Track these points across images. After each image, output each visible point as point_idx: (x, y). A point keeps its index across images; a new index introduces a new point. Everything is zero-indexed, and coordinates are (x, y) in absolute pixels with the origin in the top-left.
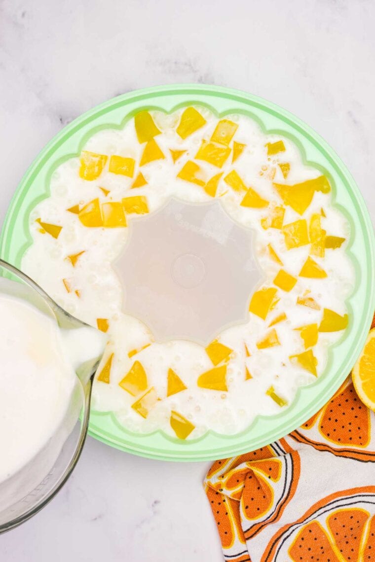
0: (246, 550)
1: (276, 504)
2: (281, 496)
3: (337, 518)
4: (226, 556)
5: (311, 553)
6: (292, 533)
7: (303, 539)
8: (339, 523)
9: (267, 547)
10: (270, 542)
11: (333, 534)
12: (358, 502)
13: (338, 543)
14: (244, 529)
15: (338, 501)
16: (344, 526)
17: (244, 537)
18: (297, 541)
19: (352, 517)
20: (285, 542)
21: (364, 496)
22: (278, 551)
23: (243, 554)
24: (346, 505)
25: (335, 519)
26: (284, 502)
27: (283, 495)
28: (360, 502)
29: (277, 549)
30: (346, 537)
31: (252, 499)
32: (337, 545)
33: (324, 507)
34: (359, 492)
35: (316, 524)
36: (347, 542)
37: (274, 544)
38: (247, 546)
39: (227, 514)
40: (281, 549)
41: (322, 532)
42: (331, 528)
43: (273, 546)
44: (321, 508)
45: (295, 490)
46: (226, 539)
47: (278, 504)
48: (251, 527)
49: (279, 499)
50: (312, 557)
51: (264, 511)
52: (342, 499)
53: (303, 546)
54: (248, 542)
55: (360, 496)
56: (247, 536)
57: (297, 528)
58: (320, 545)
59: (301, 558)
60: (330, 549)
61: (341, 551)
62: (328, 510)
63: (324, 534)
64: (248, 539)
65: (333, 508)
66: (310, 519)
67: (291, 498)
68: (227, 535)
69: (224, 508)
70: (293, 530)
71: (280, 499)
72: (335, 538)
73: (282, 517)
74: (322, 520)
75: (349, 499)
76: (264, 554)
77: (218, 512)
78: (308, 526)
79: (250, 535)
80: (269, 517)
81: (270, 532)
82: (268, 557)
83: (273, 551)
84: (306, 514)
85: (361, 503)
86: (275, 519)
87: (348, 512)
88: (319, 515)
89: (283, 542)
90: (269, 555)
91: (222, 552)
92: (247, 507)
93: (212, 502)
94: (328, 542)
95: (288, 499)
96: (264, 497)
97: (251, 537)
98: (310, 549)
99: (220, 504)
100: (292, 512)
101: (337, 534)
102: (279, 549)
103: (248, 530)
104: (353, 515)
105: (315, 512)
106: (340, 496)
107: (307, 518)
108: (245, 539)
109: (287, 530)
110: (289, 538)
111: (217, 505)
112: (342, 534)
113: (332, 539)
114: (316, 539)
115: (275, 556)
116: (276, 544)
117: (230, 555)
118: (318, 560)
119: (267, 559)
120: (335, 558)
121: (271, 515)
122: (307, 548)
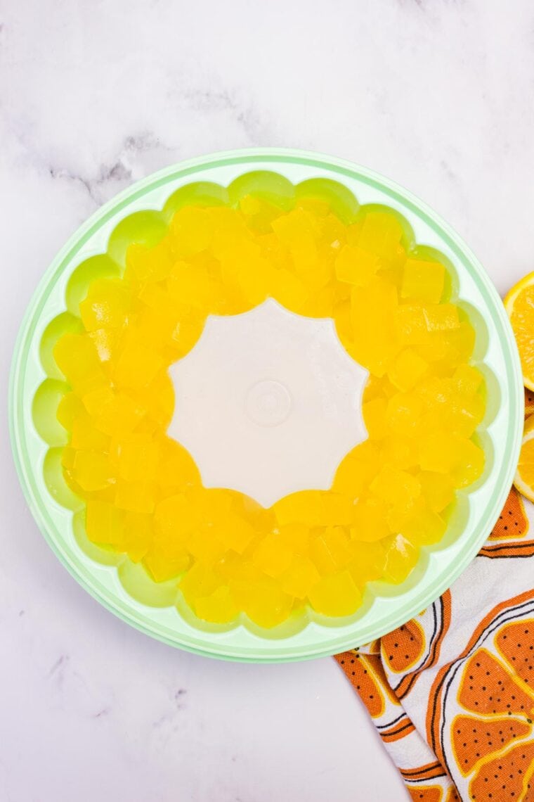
0: (403, 712)
1: (429, 643)
2: (433, 631)
3: (506, 635)
4: (379, 727)
5: (488, 693)
6: (455, 673)
7: (471, 678)
8: (512, 642)
9: (429, 702)
10: (431, 694)
11: (509, 660)
12: (531, 611)
13: (519, 671)
14: (393, 686)
15: (503, 615)
16: (519, 645)
17: (396, 697)
18: (465, 682)
19: (526, 632)
20: (450, 687)
22: (444, 704)
23: (401, 719)
24: (515, 617)
25: (505, 637)
26: (439, 638)
27: (435, 629)
29: (442, 701)
30: (526, 660)
31: (396, 645)
32: (519, 675)
33: (488, 627)
34: (530, 597)
35: (483, 653)
36: (531, 668)
37: (436, 695)
38: (403, 708)
39: (366, 672)
40: (447, 700)
41: (493, 662)
42: (503, 652)
43: (435, 699)
44: (484, 630)
45: (449, 619)
46: (372, 705)
47: (431, 643)
48: (402, 681)
49: (431, 636)
50: (491, 699)
51: (415, 657)
53: (474, 686)
54: (402, 701)
55: (532, 602)
57: (460, 665)
58: (496, 680)
59: (477, 703)
60: (509, 681)
61: (526, 681)
62: (493, 630)
63: (497, 664)
64: (402, 698)
65: (498, 626)
66: (475, 649)
67: (447, 630)
68: (374, 699)
69: (360, 665)
70: (456, 670)
71: (433, 636)
72: (513, 665)
73: (440, 658)
74: (489, 645)
75: (518, 610)
76: (428, 713)
77: (354, 673)
78: (474, 659)
79: (403, 692)
80: (423, 663)
81: (427, 680)
82: (434, 715)
83: (437, 705)
84: (470, 643)
86: (432, 662)
87: (519, 626)
88: (484, 640)
89: (447, 690)
90: (434, 713)
91: (372, 723)
92: (391, 658)
93: (343, 662)
94: (505, 673)
95: (443, 632)
96: (412, 639)
97: (406, 694)
98: (484, 688)
99: (353, 662)
100: (452, 647)
101: (514, 659)
102: (445, 700)
103: (399, 685)
104: (528, 629)
105: (480, 638)
106: (506, 607)
107: (471, 649)
108: (398, 699)
110: (453, 681)
111: (350, 664)
112: (521, 658)
113: (509, 668)
114: (488, 673)
115: (442, 711)
116: (439, 694)
117: (385, 725)
118: (499, 700)
119: (433, 718)
120: (520, 691)
121: (426, 659)
122: (480, 689)
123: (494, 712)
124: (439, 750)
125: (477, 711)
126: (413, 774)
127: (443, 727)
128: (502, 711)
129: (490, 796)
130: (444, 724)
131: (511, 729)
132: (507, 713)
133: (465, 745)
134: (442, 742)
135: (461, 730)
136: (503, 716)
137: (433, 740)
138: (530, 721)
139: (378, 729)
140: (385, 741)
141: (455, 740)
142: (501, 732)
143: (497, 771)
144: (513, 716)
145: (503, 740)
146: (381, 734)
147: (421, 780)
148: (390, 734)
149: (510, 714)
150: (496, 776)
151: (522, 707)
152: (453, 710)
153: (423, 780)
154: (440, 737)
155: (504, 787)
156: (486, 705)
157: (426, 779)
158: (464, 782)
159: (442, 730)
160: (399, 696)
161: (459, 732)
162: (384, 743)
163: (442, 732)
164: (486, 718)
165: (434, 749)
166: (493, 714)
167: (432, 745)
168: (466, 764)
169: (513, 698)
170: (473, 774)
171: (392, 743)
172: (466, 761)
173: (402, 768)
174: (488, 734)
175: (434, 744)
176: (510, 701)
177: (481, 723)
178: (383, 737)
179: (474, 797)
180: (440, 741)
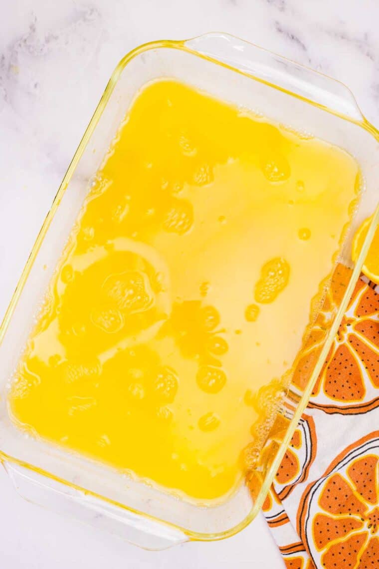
0: (283, 509)
2: (305, 460)
4: (267, 518)
5: (338, 501)
6: (318, 486)
7: (329, 490)
8: (357, 472)
9: (300, 503)
10: (302, 499)
11: (354, 482)
13: (359, 488)
14: (278, 492)
15: (352, 453)
16: (361, 474)
18: (324, 493)
19: (366, 464)
20: (314, 495)
21: (370, 442)
22: (310, 505)
23: (282, 514)
24: (359, 454)
25: (354, 469)
26: (308, 465)
27: (306, 459)
28: (369, 449)
29: (308, 504)
30: (364, 482)
31: (282, 467)
32: (357, 490)
33: (342, 461)
34: (367, 440)
35: (338, 476)
36: (365, 486)
37: (305, 499)
38: (283, 507)
41: (344, 482)
42: (351, 478)
43: (304, 502)
44: (340, 462)
45: (316, 453)
47: (303, 468)
48: (284, 489)
49: (304, 463)
50: (339, 505)
51: (293, 476)
52: (355, 451)
53: (330, 496)
54: (283, 502)
55: (368, 443)
56: (282, 497)
57: (322, 481)
58: (344, 494)
59: (330, 507)
60: (352, 495)
61: (361, 494)
62: (346, 463)
63: (346, 484)
64: (283, 499)
65: (349, 461)
67: (313, 460)
70: (320, 484)
72: (356, 485)
73: (309, 478)
74: (342, 472)
75: (361, 449)
76: (299, 510)
78: (331, 479)
79: (284, 496)
80: (297, 480)
81: (300, 490)
82: (302, 512)
83: (305, 506)
84: (328, 469)
85: (371, 449)
86: (303, 479)
87: (363, 460)
88: (339, 469)
89: (312, 497)
90: (303, 510)
91: (263, 515)
92: (278, 475)
94: (351, 490)
95: (311, 462)
96: (292, 464)
97: (286, 497)
98: (336, 498)
101: (357, 482)
102: (310, 503)
103: (281, 492)
104: (366, 462)
105: (335, 467)
106: (353, 448)
107: (331, 472)
108: (280, 500)
109: (314, 485)
110: (317, 491)
112: (361, 481)
113: (354, 487)
114: (340, 489)
115: (308, 510)
116: (307, 499)
117: (271, 516)
118: (344, 506)
119: (302, 514)
120: (357, 500)
121: (300, 477)
122: (333, 498)
124: (303, 534)
125: (330, 512)
126: (286, 550)
127: (307, 520)
128: (345, 512)
129: (335, 565)
130: (308, 518)
131: (351, 524)
132: (348, 514)
133: (321, 532)
135: (319, 523)
136: (346, 516)
137: (300, 527)
138: (363, 520)
139: (267, 519)
140: (270, 526)
141: (315, 529)
142: (344, 526)
143: (340, 550)
144: (352, 516)
145: (345, 531)
146: (268, 522)
147: (291, 553)
148: (274, 523)
149: (350, 514)
150: (340, 553)
151: (358, 511)
152: (315, 509)
155: (344, 560)
156: (336, 509)
157: (294, 552)
158: (318, 556)
159: (307, 521)
160: (281, 498)
161: (318, 524)
162: (270, 528)
164: (335, 517)
165: (300, 533)
166: (340, 514)
167: (299, 530)
168: (320, 544)
169: (353, 504)
170: (325, 550)
171: (275, 528)
172: (321, 542)
173: (279, 546)
174: (336, 527)
175: (301, 530)
176: (351, 507)
177: (331, 519)
178: (269, 524)
179: (324, 564)
180: (305, 528)
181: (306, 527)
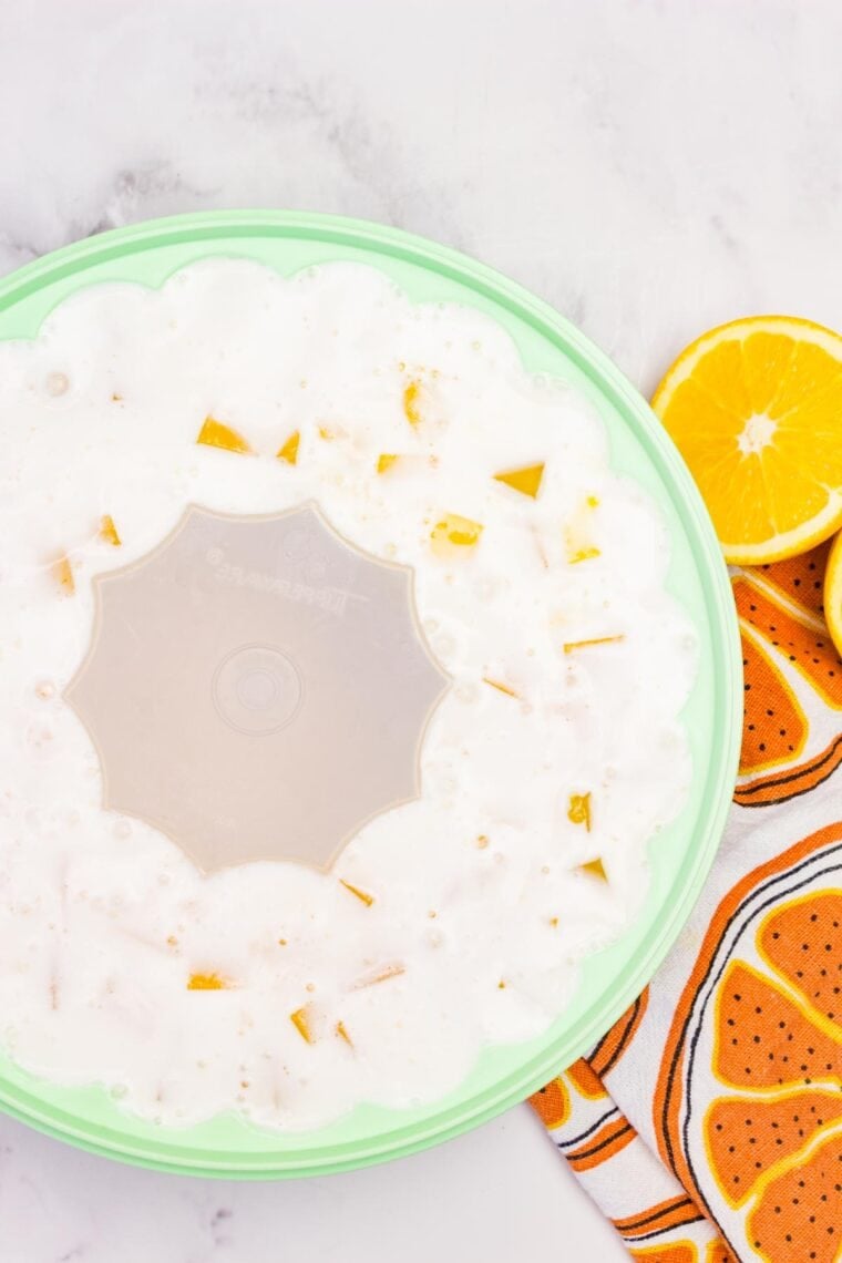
3: (778, 931)
4: (563, 1145)
5: (766, 1046)
6: (701, 1018)
7: (731, 1022)
8: (791, 944)
9: (660, 1077)
11: (791, 979)
12: (815, 876)
13: (814, 997)
15: (761, 890)
16: (805, 947)
17: (594, 1072)
18: (722, 1033)
19: (814, 918)
20: (697, 1048)
21: (822, 855)
22: (689, 1081)
23: (602, 1125)
24: (787, 891)
25: (776, 936)
28: (820, 873)
29: (684, 1075)
30: (824, 975)
32: (816, 1005)
33: (736, 915)
35: (741, 973)
36: (835, 989)
37: (674, 1065)
38: (608, 1097)
40: (694, 1073)
41: (763, 986)
42: (778, 964)
43: (672, 1071)
44: (731, 921)
50: (771, 1058)
52: (772, 883)
53: (740, 1038)
56: (599, 1065)
57: (706, 1000)
58: (774, 1020)
59: (748, 1071)
60: (801, 1020)
61: (831, 1016)
62: (749, 920)
63: (772, 990)
64: (603, 1073)
65: (757, 911)
66: (719, 960)
70: (702, 1013)
72: (800, 986)
74: (748, 953)
76: (657, 1097)
82: (667, 1102)
83: (675, 1084)
85: (824, 875)
87: (799, 908)
88: (734, 944)
89: (693, 1053)
90: (668, 1096)
91: (550, 1139)
94: (789, 1005)
98: (757, 1040)
101: (800, 974)
102: (689, 1075)
104: (815, 912)
105: (722, 937)
106: (764, 876)
107: (713, 961)
109: (690, 1016)
110: (701, 1033)
112: (812, 970)
113: (795, 995)
114: (758, 1010)
115: (684, 1095)
116: (679, 1063)
117: (572, 1138)
118: (785, 1059)
119: (666, 1107)
120: (823, 1038)
122: (750, 1040)
123: (781, 1081)
124: (681, 1166)
125: (750, 1084)
126: (636, 1226)
127: (687, 1122)
128: (792, 1079)
129: (789, 1238)
130: (688, 1118)
131: (813, 1109)
132: (803, 1081)
133: (732, 1149)
134: (686, 1151)
135: (724, 1124)
136: (797, 1087)
137: (669, 1147)
139: (562, 1148)
140: (578, 1169)
141: (713, 1144)
142: (796, 1119)
143: (796, 1192)
144: (813, 1086)
145: (801, 1133)
146: (569, 1158)
147: (652, 1235)
148: (585, 1155)
149: (808, 1082)
150: (796, 1201)
151: (829, 1067)
152: (707, 1089)
153: (657, 1233)
154: (682, 1142)
155: (812, 1219)
156: (765, 1071)
157: (662, 1232)
158: (735, 1218)
159: (685, 1127)
160: (598, 1070)
161: (719, 1127)
162: (577, 1174)
163: (685, 1133)
164: (768, 1096)
165: (672, 1163)
166: (778, 1086)
167: (667, 1156)
168: (735, 1185)
169: (811, 1051)
170: (752, 1201)
171: (590, 1172)
172: (736, 1180)
173: (615, 1218)
174: (775, 1125)
175: (671, 1155)
176: (804, 1058)
177: (759, 1107)
178: (573, 1162)
179: (758, 1244)
180: (683, 1147)
181: (686, 1144)
